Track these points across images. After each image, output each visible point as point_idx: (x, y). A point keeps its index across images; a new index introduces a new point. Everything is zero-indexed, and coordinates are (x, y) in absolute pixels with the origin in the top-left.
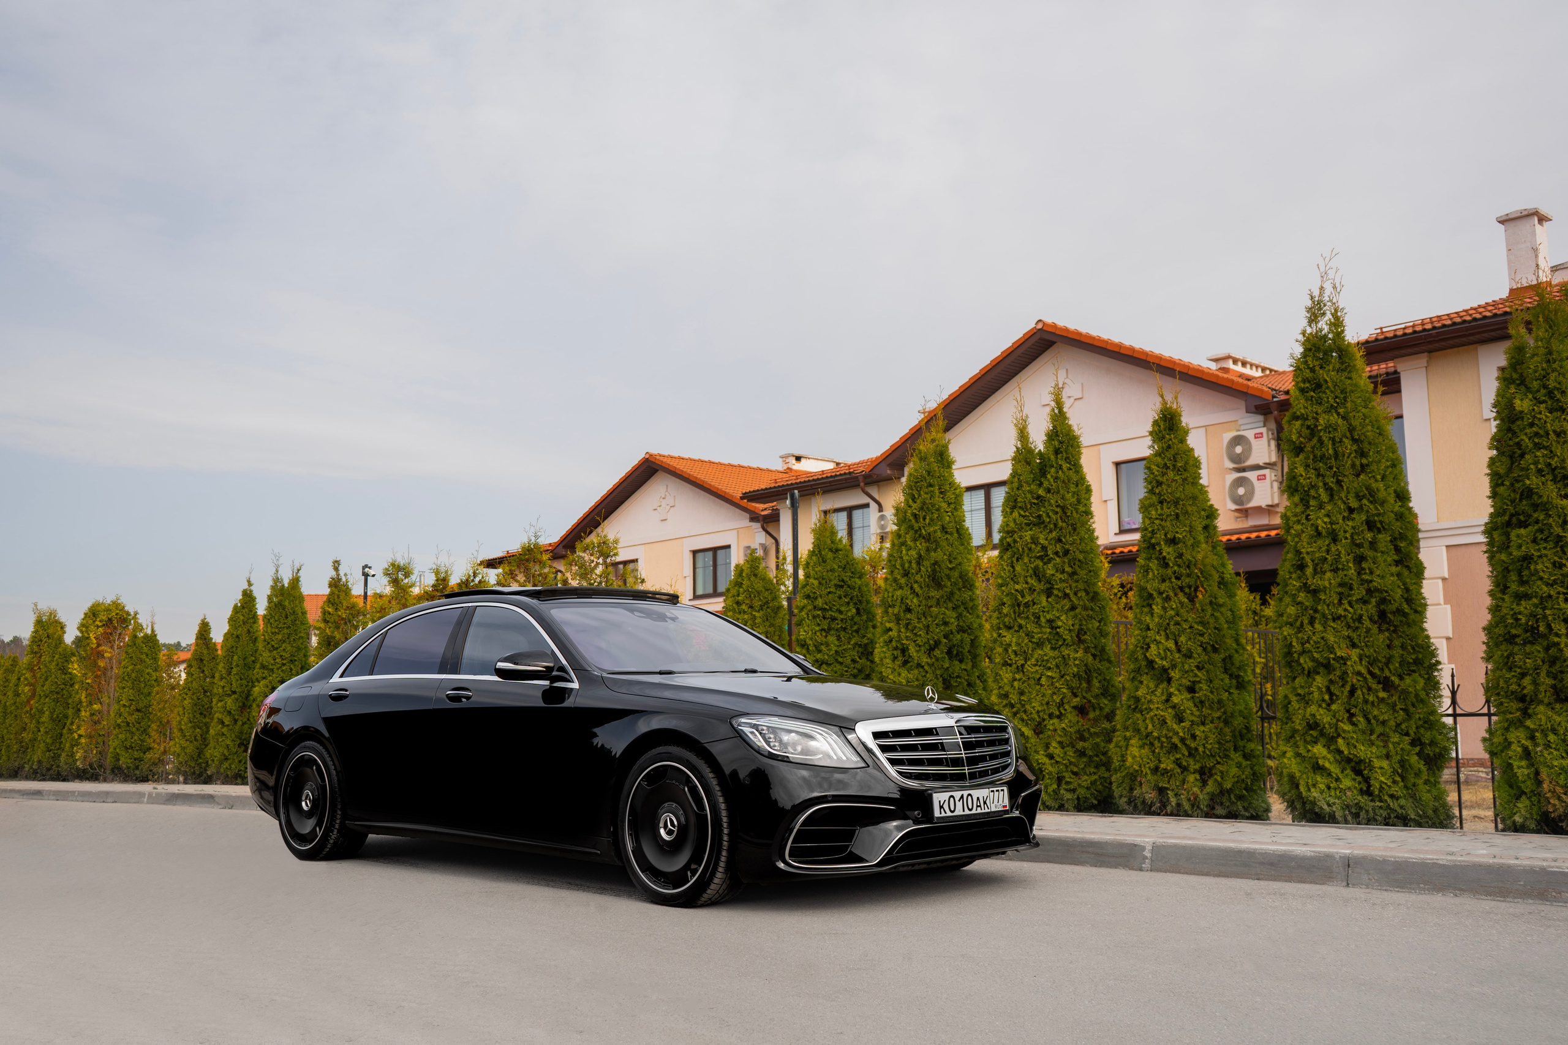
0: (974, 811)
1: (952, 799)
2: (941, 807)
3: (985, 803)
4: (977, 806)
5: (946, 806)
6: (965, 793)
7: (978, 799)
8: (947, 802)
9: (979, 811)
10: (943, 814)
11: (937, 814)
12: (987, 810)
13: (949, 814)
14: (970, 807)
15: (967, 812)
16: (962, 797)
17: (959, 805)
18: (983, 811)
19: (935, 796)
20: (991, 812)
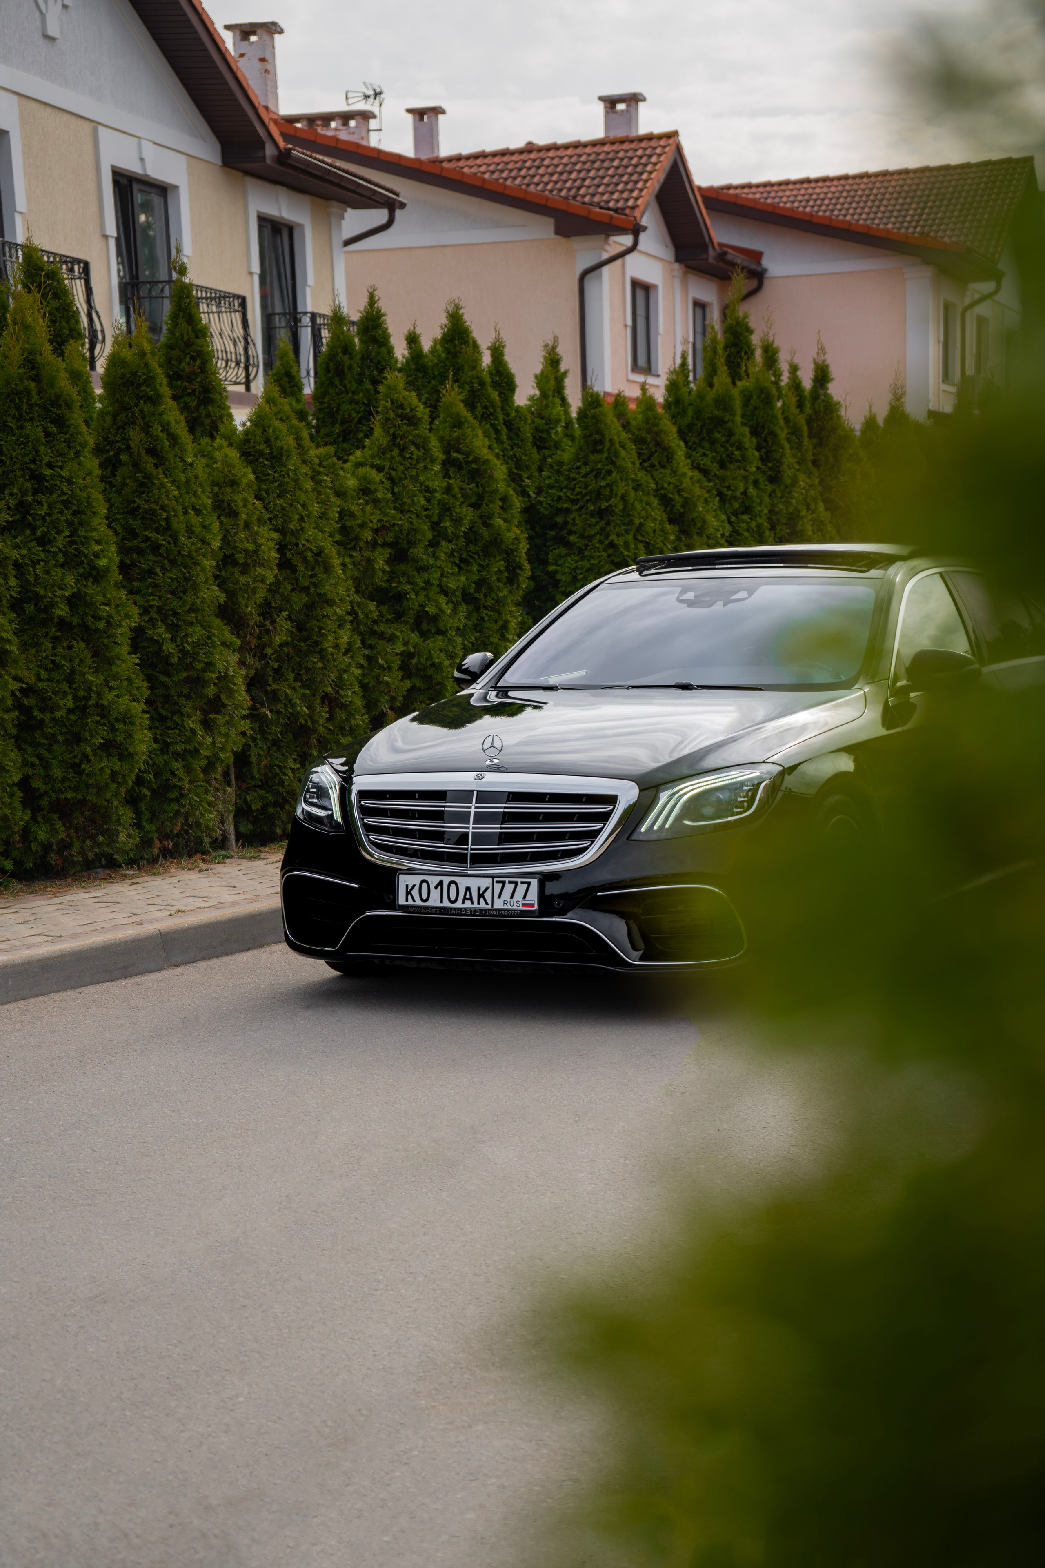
0: (458, 904)
1: (425, 885)
2: (408, 893)
3: (481, 895)
4: (465, 899)
5: (415, 892)
6: (446, 880)
7: (468, 889)
8: (417, 888)
9: (468, 904)
10: (410, 902)
11: (402, 900)
12: (483, 905)
13: (419, 903)
14: (453, 898)
15: (446, 904)
16: (441, 883)
17: (435, 894)
18: (476, 906)
19: (402, 878)
20: (492, 910)
